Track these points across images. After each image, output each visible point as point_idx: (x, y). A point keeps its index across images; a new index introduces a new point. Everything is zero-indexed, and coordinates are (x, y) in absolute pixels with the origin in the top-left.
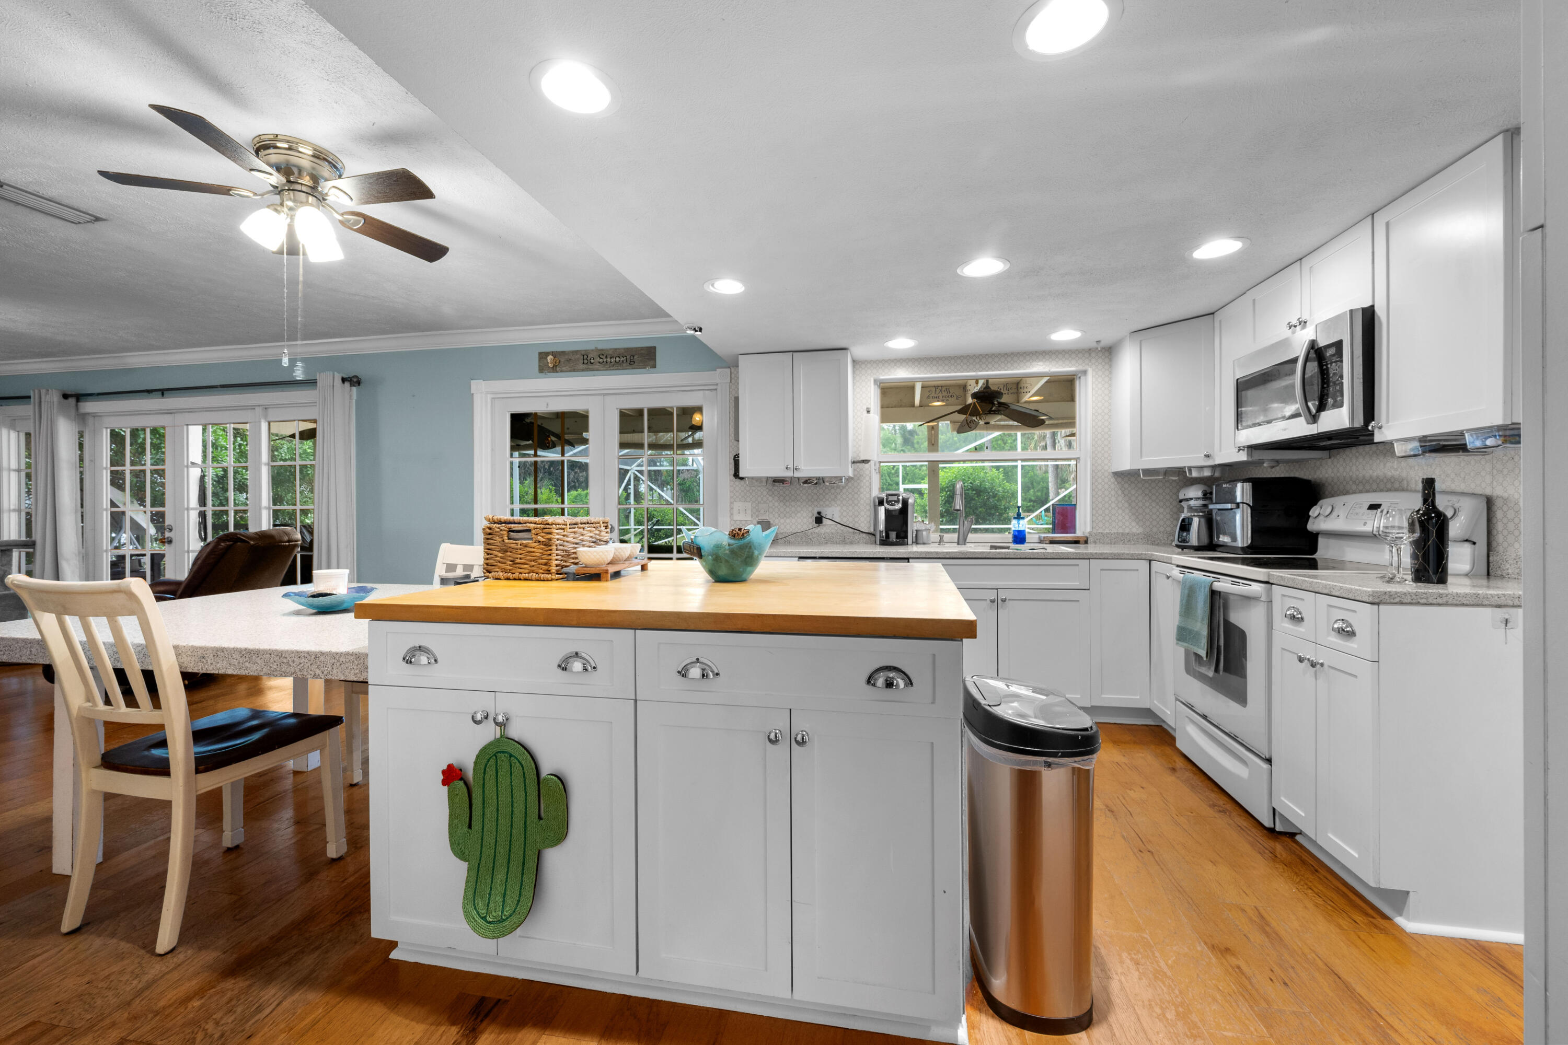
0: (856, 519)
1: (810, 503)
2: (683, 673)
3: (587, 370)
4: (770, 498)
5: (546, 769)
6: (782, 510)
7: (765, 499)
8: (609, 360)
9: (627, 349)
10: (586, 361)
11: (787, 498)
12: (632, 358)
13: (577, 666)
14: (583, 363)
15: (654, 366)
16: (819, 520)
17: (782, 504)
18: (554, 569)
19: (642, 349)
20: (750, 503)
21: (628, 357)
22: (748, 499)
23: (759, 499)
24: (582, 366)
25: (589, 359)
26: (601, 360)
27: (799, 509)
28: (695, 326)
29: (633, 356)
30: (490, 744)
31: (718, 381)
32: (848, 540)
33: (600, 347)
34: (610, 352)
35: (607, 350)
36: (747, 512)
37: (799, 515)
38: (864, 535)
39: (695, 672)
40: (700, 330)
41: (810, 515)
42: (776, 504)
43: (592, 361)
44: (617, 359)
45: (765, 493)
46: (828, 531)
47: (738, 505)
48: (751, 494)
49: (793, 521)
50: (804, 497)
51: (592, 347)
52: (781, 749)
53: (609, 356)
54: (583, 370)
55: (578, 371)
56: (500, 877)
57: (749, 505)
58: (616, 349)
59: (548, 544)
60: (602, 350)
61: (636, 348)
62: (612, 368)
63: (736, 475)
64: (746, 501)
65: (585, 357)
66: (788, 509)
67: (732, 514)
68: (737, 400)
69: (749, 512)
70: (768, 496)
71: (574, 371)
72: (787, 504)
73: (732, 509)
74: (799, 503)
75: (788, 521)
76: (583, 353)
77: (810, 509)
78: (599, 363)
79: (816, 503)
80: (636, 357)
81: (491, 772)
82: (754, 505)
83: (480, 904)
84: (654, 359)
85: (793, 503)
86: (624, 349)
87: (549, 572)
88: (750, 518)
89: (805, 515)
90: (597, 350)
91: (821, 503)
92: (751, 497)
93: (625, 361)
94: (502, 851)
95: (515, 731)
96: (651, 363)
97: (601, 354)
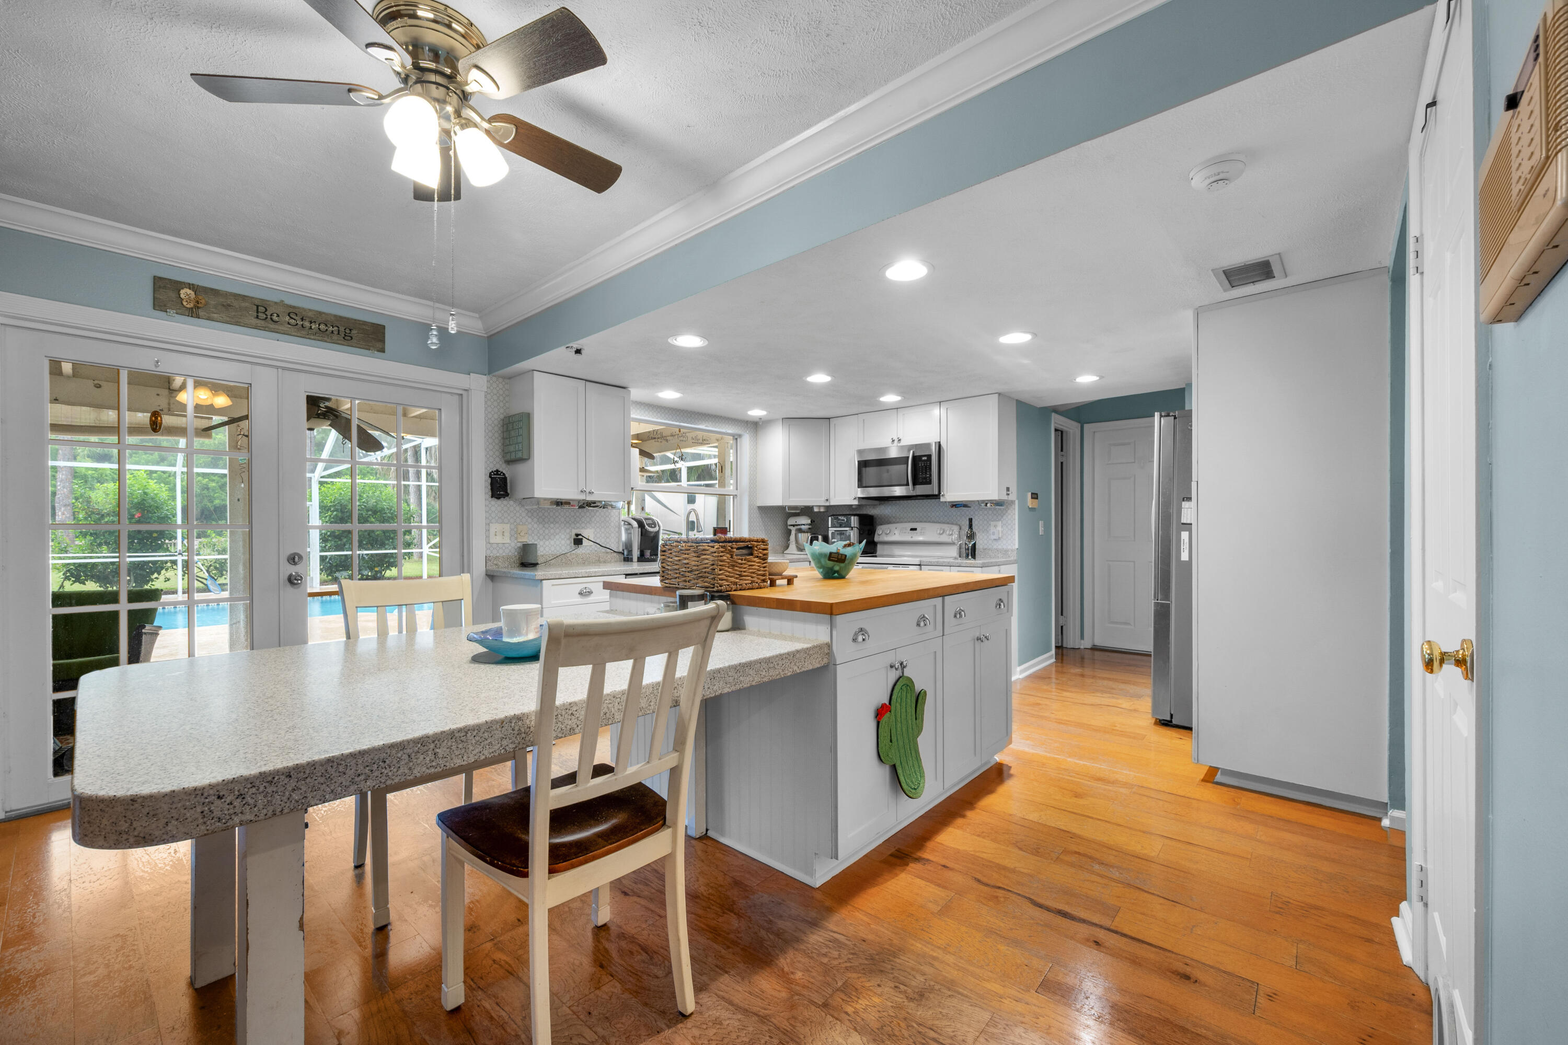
0: (608, 540)
1: (568, 525)
3: (264, 329)
4: (530, 520)
6: (541, 532)
7: (524, 520)
8: (307, 324)
9: (341, 317)
10: (262, 316)
11: (546, 520)
12: (348, 331)
14: (257, 317)
15: (383, 350)
16: (578, 541)
17: (541, 526)
19: (365, 323)
20: (509, 525)
21: (342, 329)
22: (506, 521)
23: (518, 520)
24: (255, 321)
25: (268, 313)
26: (292, 321)
27: (558, 531)
29: (350, 330)
31: (470, 387)
32: (602, 560)
33: (290, 302)
34: (310, 314)
35: (304, 310)
36: (505, 534)
37: (557, 537)
38: (615, 554)
41: (568, 536)
42: (536, 526)
43: (275, 318)
44: (322, 327)
45: (524, 514)
46: (584, 552)
47: (495, 527)
48: (509, 515)
49: (552, 542)
50: (563, 519)
53: (308, 319)
54: (256, 327)
57: (507, 527)
58: (320, 313)
60: (294, 307)
61: (355, 320)
62: (312, 337)
63: (490, 495)
64: (503, 522)
65: (261, 309)
66: (547, 531)
67: (488, 537)
69: (507, 534)
70: (527, 518)
72: (546, 525)
73: (488, 530)
74: (557, 525)
75: (547, 543)
76: (257, 303)
77: (568, 531)
78: (289, 323)
79: (573, 525)
80: (354, 332)
82: (513, 527)
84: (382, 342)
85: (552, 525)
86: (335, 316)
88: (508, 541)
89: (563, 537)
91: (578, 525)
92: (509, 518)
93: (336, 333)
96: (379, 345)
97: (293, 312)
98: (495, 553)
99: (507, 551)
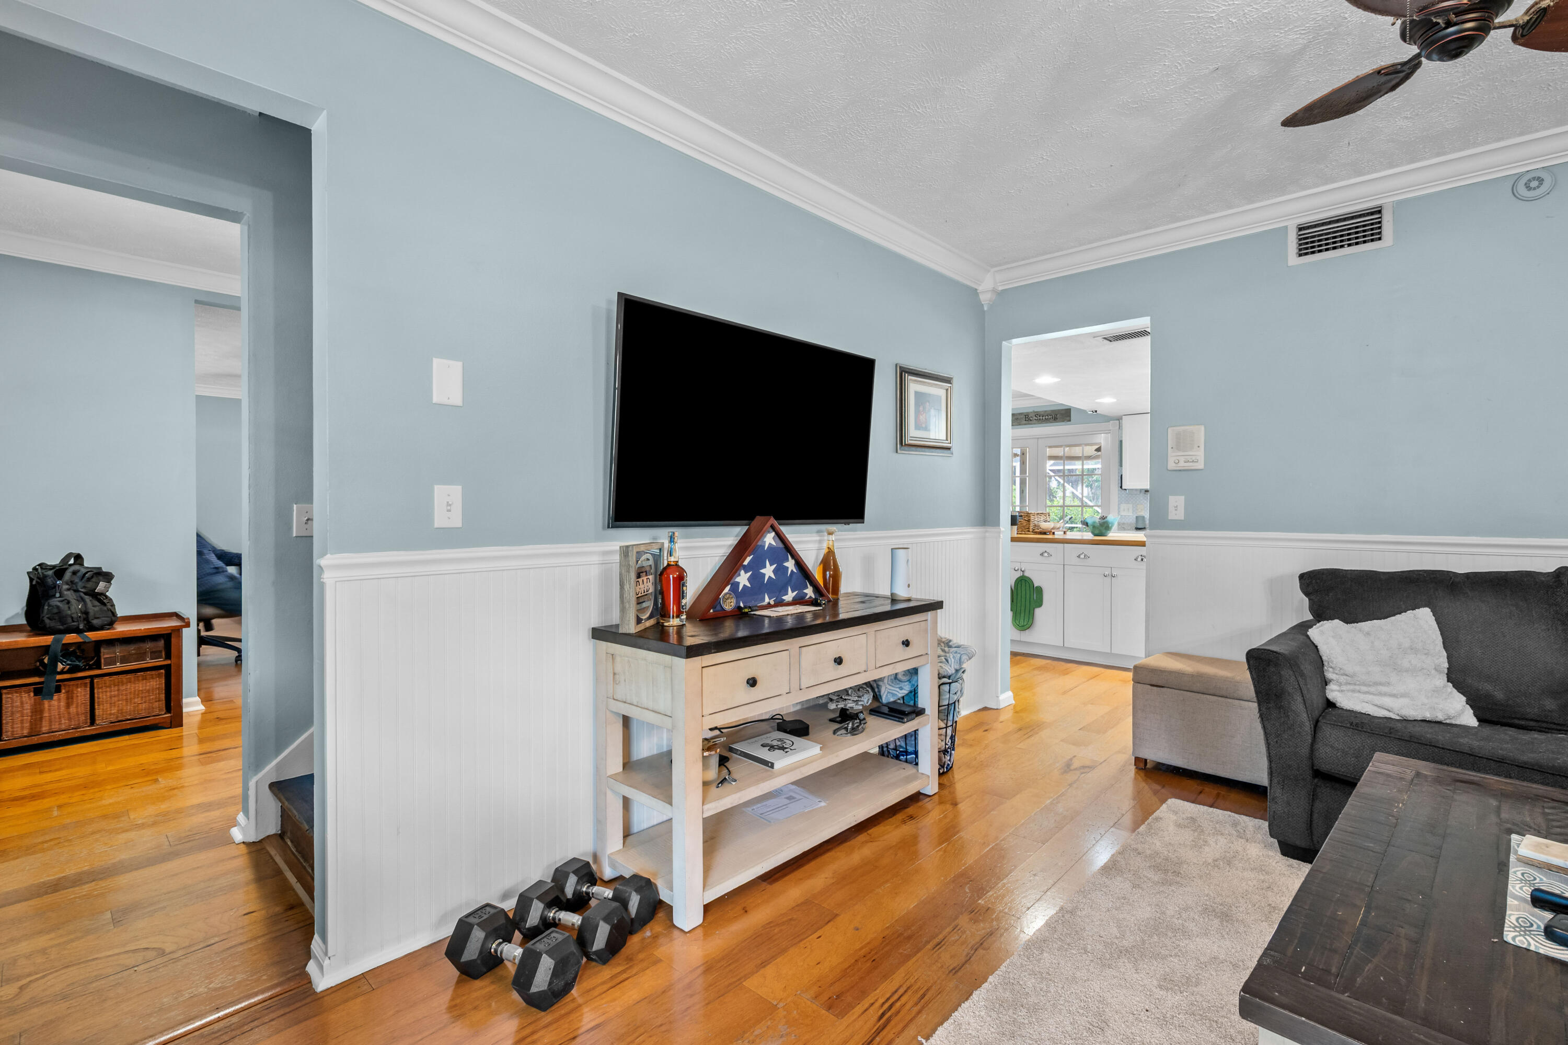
2: (1079, 557)
3: (1028, 424)
5: (1036, 585)
8: (1041, 418)
9: (1053, 411)
13: (1046, 554)
15: (1070, 420)
18: (1031, 530)
19: (1062, 411)
21: (1054, 416)
24: (1025, 422)
25: (1029, 417)
26: (1036, 418)
28: (1094, 410)
29: (1057, 415)
30: (1020, 577)
31: (1111, 428)
33: (1036, 410)
34: (1042, 413)
35: (1040, 412)
39: (1082, 556)
40: (1096, 411)
43: (1031, 419)
44: (1047, 417)
47: (1123, 506)
51: (1031, 410)
52: (1108, 579)
54: (1025, 424)
55: (1022, 425)
56: (1022, 615)
57: (1131, 506)
58: (1046, 411)
59: (1029, 521)
61: (1058, 410)
62: (1043, 423)
63: (1121, 487)
64: (1128, 503)
67: (1119, 512)
68: (1121, 442)
69: (1131, 510)
70: (1143, 500)
71: (1020, 425)
73: (1119, 508)
76: (1025, 414)
78: (1035, 420)
81: (1019, 585)
82: (1134, 506)
83: (1017, 621)
84: (1070, 416)
86: (1051, 411)
87: (1029, 531)
88: (1131, 514)
90: (1034, 412)
92: (1132, 500)
93: (1051, 418)
94: (1023, 608)
95: (1026, 574)
96: (1068, 418)
97: (1037, 414)
98: (1123, 521)
99: (1131, 520)
